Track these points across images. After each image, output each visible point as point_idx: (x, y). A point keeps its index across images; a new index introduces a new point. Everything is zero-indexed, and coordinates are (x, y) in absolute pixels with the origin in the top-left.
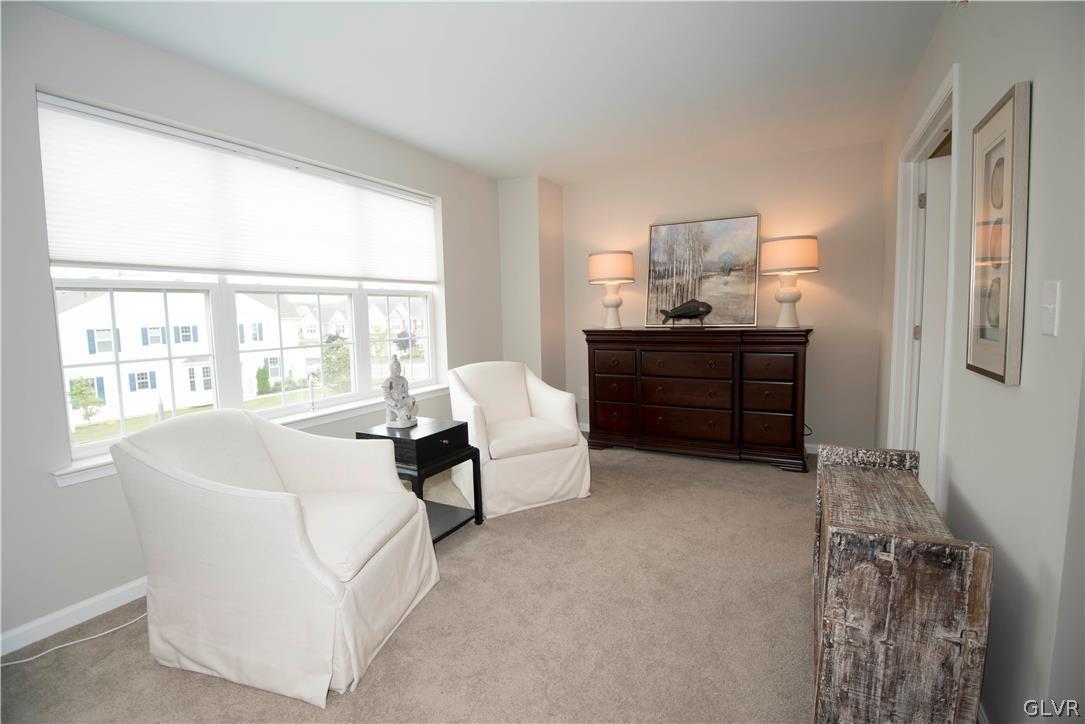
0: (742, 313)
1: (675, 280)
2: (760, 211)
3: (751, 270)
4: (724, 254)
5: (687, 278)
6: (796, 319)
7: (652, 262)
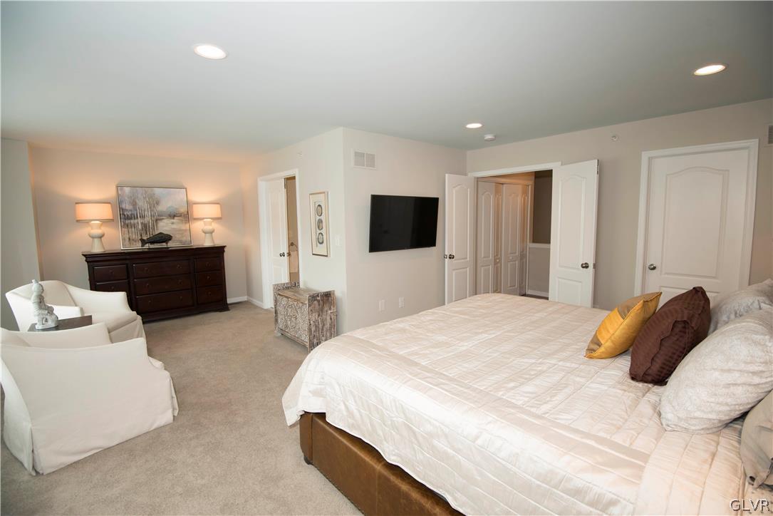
0: (184, 239)
1: (140, 221)
2: (186, 186)
3: (186, 216)
4: (169, 207)
5: (148, 219)
6: (213, 241)
7: (122, 209)
